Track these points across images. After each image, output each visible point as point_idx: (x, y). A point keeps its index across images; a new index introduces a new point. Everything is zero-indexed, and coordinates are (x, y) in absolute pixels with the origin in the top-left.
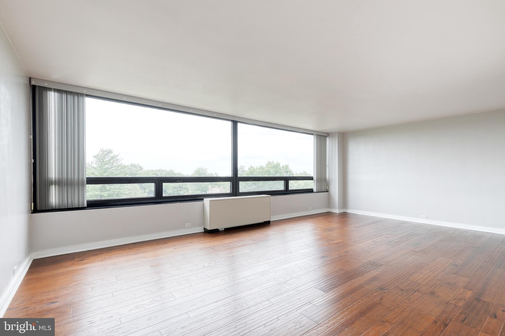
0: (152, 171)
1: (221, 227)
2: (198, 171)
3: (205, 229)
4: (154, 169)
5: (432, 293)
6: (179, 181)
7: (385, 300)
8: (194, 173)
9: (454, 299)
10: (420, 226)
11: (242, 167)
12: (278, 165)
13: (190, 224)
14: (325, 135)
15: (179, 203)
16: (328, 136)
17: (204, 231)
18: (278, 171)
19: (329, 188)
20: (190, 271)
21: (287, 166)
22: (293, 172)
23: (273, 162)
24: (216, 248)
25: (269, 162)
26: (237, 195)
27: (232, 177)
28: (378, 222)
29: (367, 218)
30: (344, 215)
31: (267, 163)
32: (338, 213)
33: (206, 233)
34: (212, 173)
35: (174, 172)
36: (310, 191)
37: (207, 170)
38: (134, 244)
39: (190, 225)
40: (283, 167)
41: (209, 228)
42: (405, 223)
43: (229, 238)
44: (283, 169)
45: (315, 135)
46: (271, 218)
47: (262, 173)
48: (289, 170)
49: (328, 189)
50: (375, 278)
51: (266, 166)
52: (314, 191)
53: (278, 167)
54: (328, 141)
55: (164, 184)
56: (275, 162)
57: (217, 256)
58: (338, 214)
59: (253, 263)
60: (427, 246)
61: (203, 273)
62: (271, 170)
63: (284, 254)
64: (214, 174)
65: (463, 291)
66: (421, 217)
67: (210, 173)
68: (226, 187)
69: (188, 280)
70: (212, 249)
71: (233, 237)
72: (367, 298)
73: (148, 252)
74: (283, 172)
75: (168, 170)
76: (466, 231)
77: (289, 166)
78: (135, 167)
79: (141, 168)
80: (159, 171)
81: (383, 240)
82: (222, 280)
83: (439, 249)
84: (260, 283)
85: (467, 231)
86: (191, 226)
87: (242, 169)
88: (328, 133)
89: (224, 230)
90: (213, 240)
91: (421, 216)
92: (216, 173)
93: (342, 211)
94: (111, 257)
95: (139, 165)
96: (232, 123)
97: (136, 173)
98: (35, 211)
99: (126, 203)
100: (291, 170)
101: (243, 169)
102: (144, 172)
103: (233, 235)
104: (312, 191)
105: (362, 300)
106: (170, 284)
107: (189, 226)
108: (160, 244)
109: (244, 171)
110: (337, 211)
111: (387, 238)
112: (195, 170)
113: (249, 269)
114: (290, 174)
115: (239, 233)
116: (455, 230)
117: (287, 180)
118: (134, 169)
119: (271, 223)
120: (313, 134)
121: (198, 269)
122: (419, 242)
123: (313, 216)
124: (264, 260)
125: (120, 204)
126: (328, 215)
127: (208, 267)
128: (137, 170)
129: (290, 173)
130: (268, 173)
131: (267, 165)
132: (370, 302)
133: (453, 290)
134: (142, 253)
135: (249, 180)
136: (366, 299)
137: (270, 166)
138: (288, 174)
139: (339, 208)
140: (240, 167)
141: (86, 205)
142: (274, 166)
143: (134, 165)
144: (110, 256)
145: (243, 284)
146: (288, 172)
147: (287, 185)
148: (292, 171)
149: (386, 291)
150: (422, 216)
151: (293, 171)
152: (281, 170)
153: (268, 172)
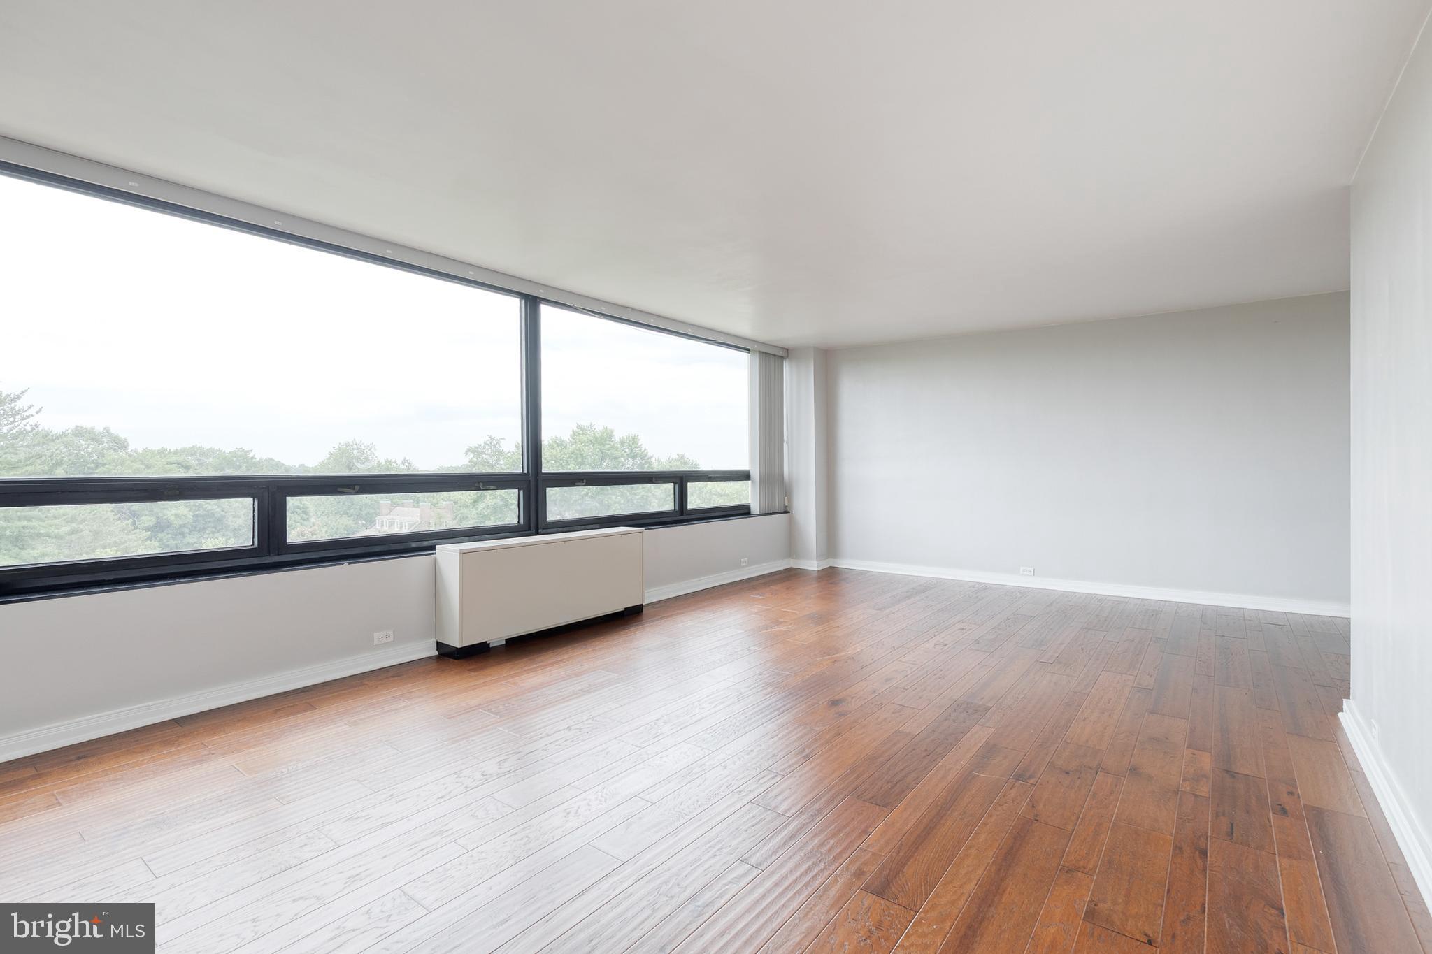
0: (163, 452)
1: (496, 635)
2: (343, 453)
3: (440, 645)
4: (172, 446)
5: (1134, 771)
6: (345, 490)
7: (1041, 806)
8: (329, 459)
9: (1184, 780)
10: (1023, 593)
11: (494, 442)
12: (608, 435)
13: (391, 633)
14: (781, 353)
15: (349, 563)
16: (788, 357)
17: (437, 653)
18: (609, 452)
19: (790, 501)
20: (442, 797)
21: (634, 440)
22: (651, 457)
23: (591, 425)
24: (501, 707)
25: (579, 427)
26: (540, 531)
27: (522, 474)
28: (924, 591)
29: (892, 580)
30: (830, 576)
31: (575, 429)
32: (816, 569)
33: (446, 658)
34: (393, 460)
35: (253, 458)
36: (743, 511)
37: (375, 450)
39: (387, 636)
40: (622, 443)
41: (456, 642)
42: (986, 588)
43: (531, 671)
44: (622, 448)
45: (754, 351)
46: (646, 595)
47: (561, 460)
48: (640, 450)
49: (787, 505)
50: (990, 750)
51: (572, 440)
52: (752, 513)
53: (607, 442)
54: (788, 370)
55: (292, 502)
56: (599, 428)
57: (518, 735)
58: (815, 575)
59: (642, 743)
60: (1063, 647)
61: (489, 798)
62: (588, 450)
63: (722, 703)
64: (399, 462)
65: (1192, 755)
66: (1021, 572)
67: (387, 461)
69: (448, 833)
70: (490, 710)
71: (542, 664)
72: (1000, 808)
73: (250, 748)
74: (624, 457)
75: (228, 448)
76: (1122, 599)
77: (639, 440)
78: (93, 439)
79: (120, 444)
80: (192, 452)
81: (959, 637)
82: (568, 813)
83: (1092, 653)
84: (692, 807)
85: (1125, 601)
86: (391, 639)
87: (495, 445)
88: (787, 350)
89: (504, 643)
90: (482, 681)
91: (1022, 569)
92: (405, 459)
93: (825, 564)
94: (94, 783)
95: (112, 431)
96: (523, 301)
97: (100, 461)
99: (138, 575)
100: (645, 450)
101: (497, 446)
102: (130, 456)
103: (542, 658)
104: (746, 511)
105: (990, 816)
106: (385, 857)
107: (385, 641)
108: (291, 714)
109: (501, 453)
110: (812, 565)
111: (964, 631)
112: (332, 451)
113: (640, 766)
114: (643, 462)
115: (560, 650)
116: (1101, 599)
117: (681, 480)
118: (89, 445)
119: (645, 610)
120: (749, 350)
121: (466, 787)
122: (1041, 635)
123: (755, 583)
124: (673, 731)
125: (111, 578)
126: (790, 577)
127: (499, 776)
128: (103, 449)
129: (642, 459)
130: (580, 460)
131: (574, 434)
132: (1013, 819)
133: (1172, 757)
134: (223, 755)
136: (998, 813)
137: (586, 439)
138: (638, 461)
139: (820, 557)
140: (488, 443)
142: (596, 438)
143: (91, 431)
144: (88, 782)
145: (640, 818)
146: (636, 455)
147: (682, 496)
148: (647, 453)
149: (1032, 781)
150: (1024, 568)
151: (650, 454)
152: (617, 450)
153: (576, 458)
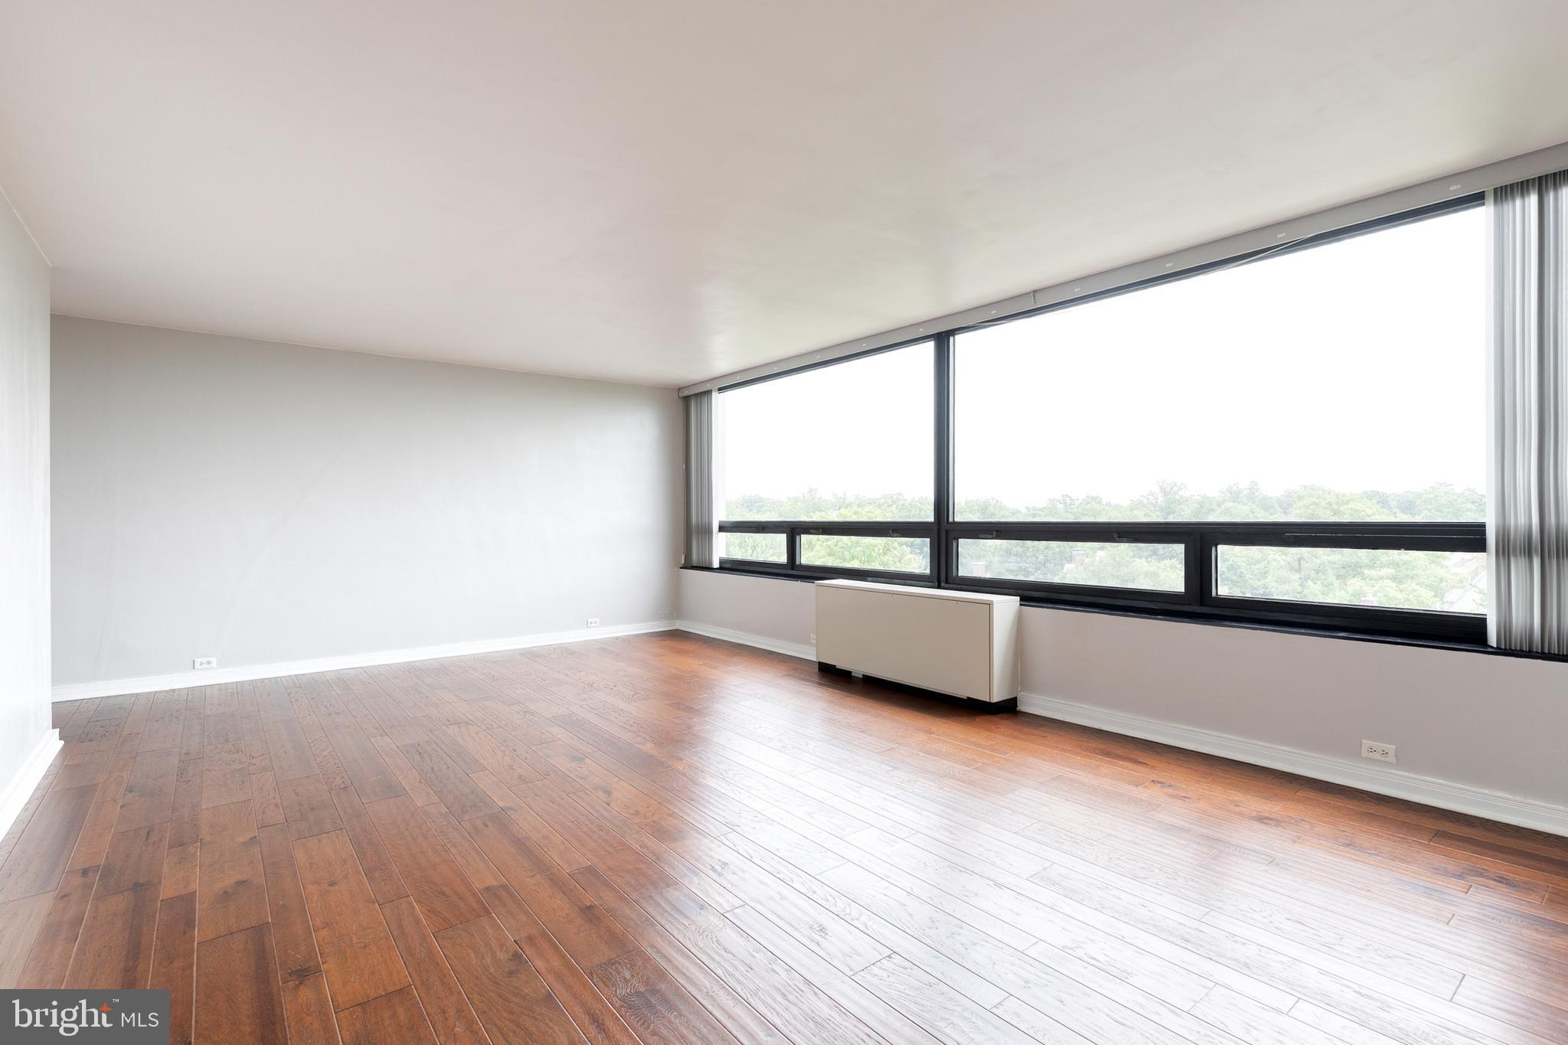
1: (860, 667)
26: (950, 586)
27: (927, 523)
38: (771, 653)
68: (914, 556)
89: (862, 678)
98: (688, 566)
135: (980, 536)
141: (716, 565)
